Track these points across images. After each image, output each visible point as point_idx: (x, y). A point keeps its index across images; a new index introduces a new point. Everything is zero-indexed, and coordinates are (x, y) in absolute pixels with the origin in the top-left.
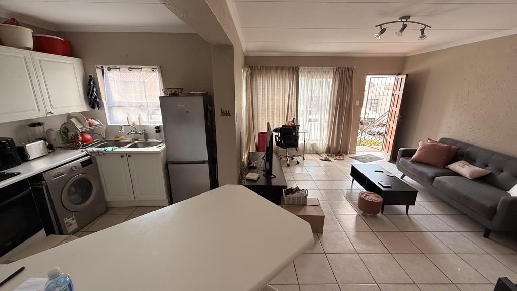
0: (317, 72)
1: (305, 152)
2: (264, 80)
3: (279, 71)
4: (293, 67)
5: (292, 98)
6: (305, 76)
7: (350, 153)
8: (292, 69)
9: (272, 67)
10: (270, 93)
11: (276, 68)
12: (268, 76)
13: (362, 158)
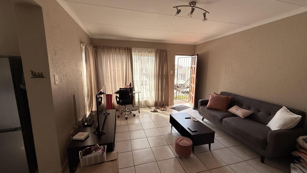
0: (144, 52)
1: (140, 106)
2: (106, 56)
3: (117, 50)
4: (128, 48)
5: (128, 69)
6: (136, 55)
7: (170, 105)
8: (126, 49)
9: (112, 47)
10: (112, 65)
11: (115, 48)
12: (109, 53)
13: (178, 108)
